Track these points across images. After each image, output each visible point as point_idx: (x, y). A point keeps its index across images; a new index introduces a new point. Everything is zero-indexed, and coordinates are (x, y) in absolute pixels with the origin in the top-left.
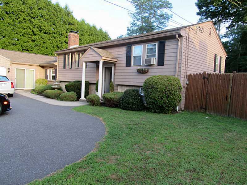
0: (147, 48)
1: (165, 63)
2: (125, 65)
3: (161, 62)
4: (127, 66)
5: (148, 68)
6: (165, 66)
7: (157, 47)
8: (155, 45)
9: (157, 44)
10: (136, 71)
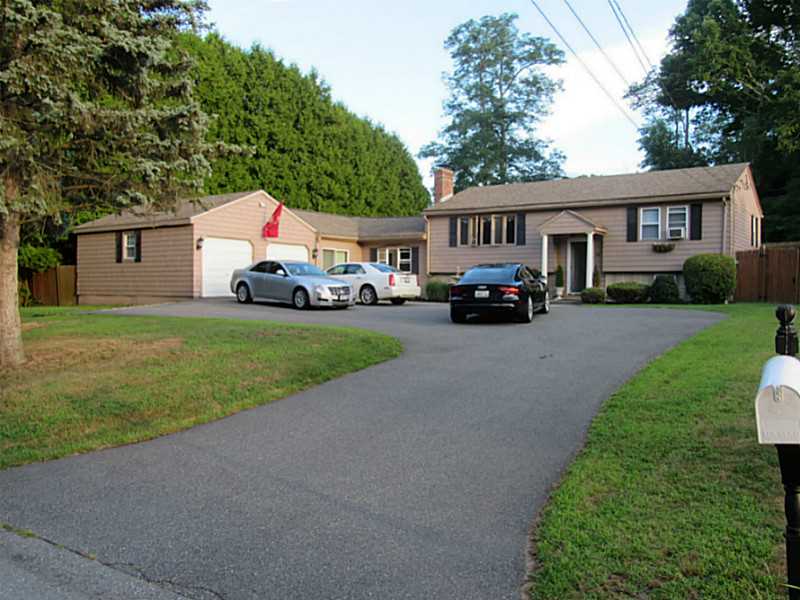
0: (668, 212)
1: (703, 235)
2: (625, 238)
3: (696, 234)
4: (629, 240)
5: (672, 243)
6: (703, 240)
7: (687, 212)
8: (684, 209)
9: (687, 207)
10: (651, 247)
